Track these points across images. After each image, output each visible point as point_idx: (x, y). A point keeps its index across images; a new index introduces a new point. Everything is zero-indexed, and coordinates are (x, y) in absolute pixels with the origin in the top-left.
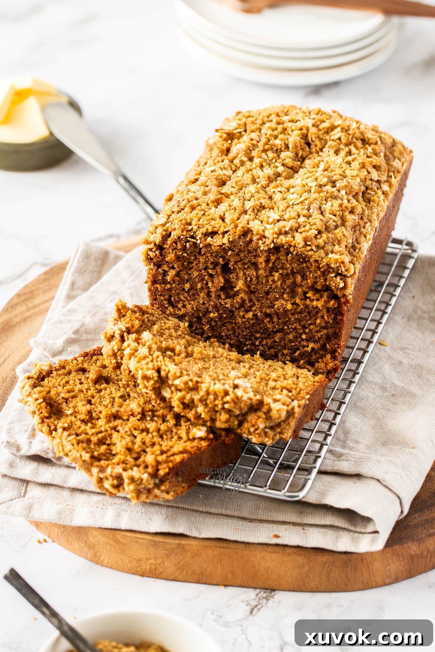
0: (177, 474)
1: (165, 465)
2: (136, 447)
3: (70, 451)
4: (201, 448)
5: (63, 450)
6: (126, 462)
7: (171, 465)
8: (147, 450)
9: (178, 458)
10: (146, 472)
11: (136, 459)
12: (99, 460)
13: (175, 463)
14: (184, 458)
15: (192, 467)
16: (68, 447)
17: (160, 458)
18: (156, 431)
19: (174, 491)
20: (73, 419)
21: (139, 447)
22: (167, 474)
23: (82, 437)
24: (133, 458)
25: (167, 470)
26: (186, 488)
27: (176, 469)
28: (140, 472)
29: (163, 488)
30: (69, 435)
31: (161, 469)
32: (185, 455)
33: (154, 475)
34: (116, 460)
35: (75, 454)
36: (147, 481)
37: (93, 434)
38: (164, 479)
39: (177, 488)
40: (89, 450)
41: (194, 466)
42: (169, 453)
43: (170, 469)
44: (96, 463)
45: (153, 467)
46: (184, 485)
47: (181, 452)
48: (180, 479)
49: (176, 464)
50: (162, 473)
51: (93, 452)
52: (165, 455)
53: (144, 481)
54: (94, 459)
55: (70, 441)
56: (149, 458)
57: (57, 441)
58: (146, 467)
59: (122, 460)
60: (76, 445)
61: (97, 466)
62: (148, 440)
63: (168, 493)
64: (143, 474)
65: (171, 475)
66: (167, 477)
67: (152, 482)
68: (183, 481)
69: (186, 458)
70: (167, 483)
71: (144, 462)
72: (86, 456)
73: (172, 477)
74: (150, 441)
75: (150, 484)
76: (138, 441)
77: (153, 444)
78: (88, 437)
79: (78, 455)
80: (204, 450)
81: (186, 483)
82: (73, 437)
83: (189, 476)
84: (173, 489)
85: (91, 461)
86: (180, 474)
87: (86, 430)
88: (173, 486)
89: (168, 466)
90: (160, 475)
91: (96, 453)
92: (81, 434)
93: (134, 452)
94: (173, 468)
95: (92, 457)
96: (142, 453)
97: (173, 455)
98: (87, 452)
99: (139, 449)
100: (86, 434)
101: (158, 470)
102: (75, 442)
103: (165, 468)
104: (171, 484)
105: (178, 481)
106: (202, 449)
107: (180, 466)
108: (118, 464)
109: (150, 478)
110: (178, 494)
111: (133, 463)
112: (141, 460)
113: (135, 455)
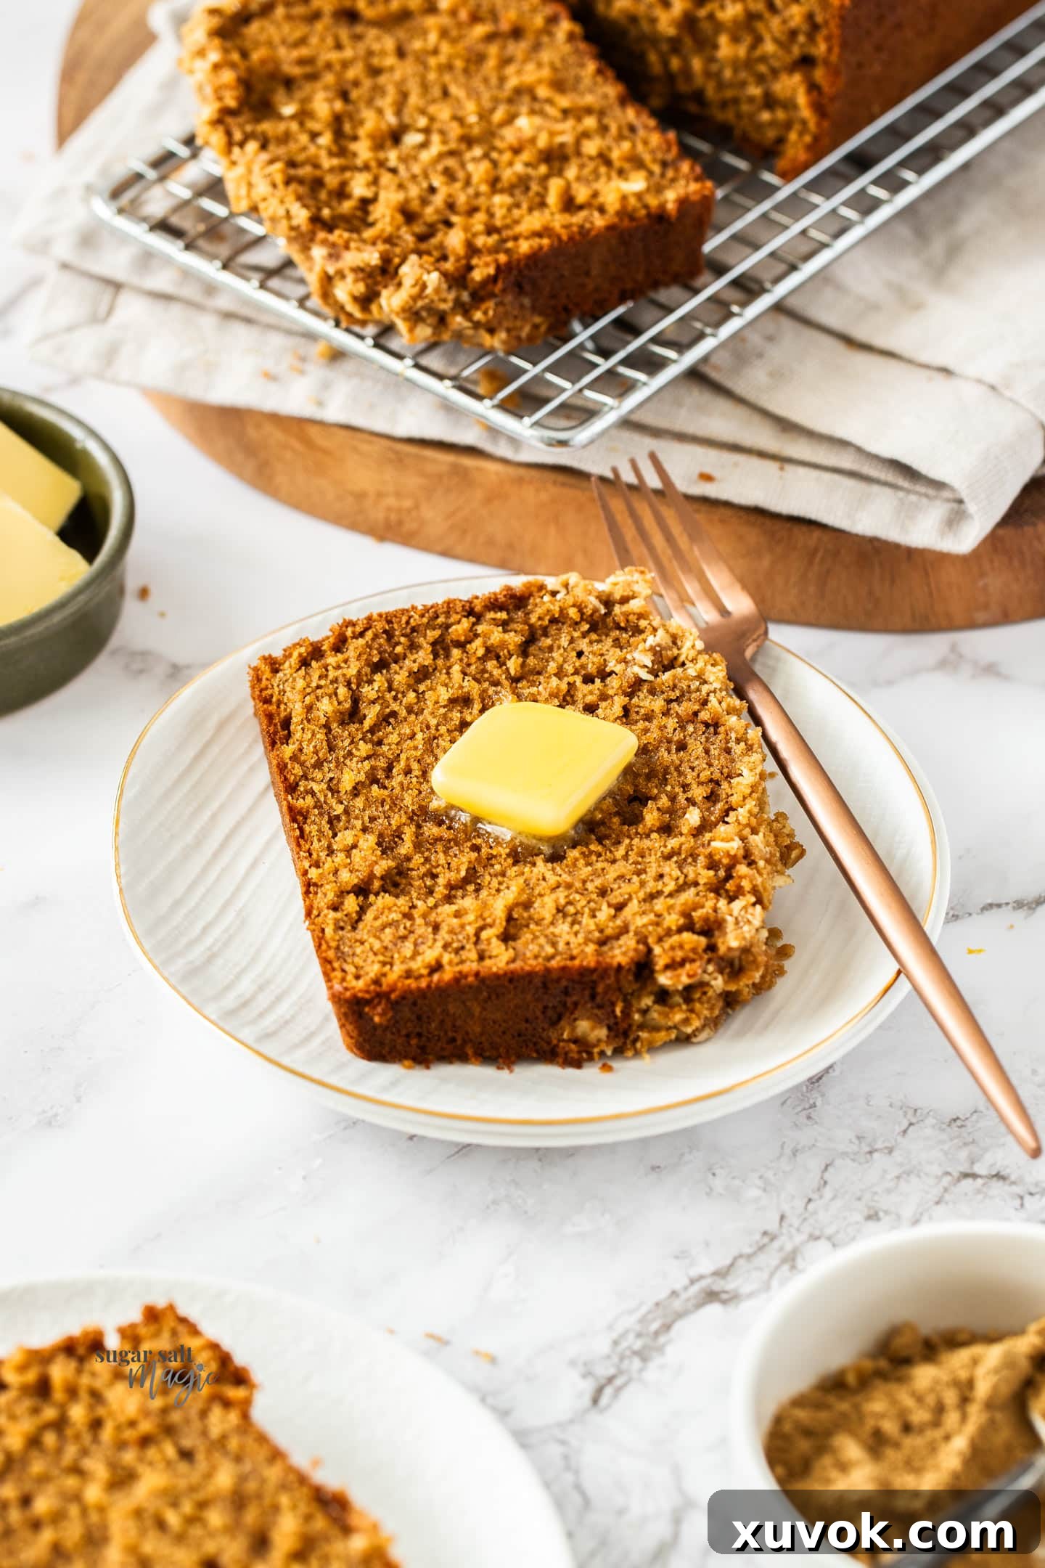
0: (519, 288)
1: (488, 259)
2: (429, 211)
3: (264, 199)
4: (589, 231)
5: (249, 195)
6: (395, 241)
7: (502, 258)
8: (455, 219)
9: (525, 247)
10: (437, 269)
11: (422, 238)
12: (330, 228)
13: (515, 256)
14: (541, 248)
15: (562, 276)
16: (262, 188)
17: (481, 241)
18: (487, 181)
19: (509, 331)
20: (294, 126)
21: (437, 211)
22: (493, 280)
23: (306, 171)
24: (414, 234)
25: (491, 270)
26: (543, 328)
27: (515, 272)
28: (421, 266)
29: (478, 315)
30: (272, 162)
31: (477, 266)
32: (545, 242)
33: (458, 279)
34: (368, 234)
35: (272, 207)
36: (437, 291)
37: (332, 170)
38: (482, 293)
39: (518, 323)
40: (311, 202)
41: (566, 273)
42: (505, 234)
43: (498, 268)
44: (322, 235)
45: (458, 260)
46: (537, 320)
47: (538, 234)
48: (527, 301)
49: (519, 261)
50: (477, 276)
51: (319, 209)
52: (495, 237)
53: (429, 291)
54: (319, 225)
55: (269, 175)
56: (454, 240)
57: (240, 170)
58: (444, 258)
59: (386, 235)
60: (281, 186)
61: (324, 242)
62: (462, 199)
63: (491, 331)
64: (429, 272)
65: (500, 285)
66: (490, 287)
67: (451, 296)
68: (534, 309)
69: (546, 248)
70: (490, 304)
71: (441, 246)
72: (301, 215)
73: (504, 291)
74: (468, 203)
75: (444, 300)
76: (438, 200)
77: (472, 211)
78: (318, 173)
79: (281, 212)
80: (597, 236)
81: (541, 314)
82: (278, 166)
83: (553, 296)
84: (506, 324)
85: (310, 227)
86: (528, 288)
87: (317, 157)
88: (506, 314)
89: (496, 261)
90: (473, 280)
91: (326, 212)
92: (302, 164)
93: (421, 221)
94: (509, 265)
95: (316, 220)
96: (441, 226)
97: (516, 238)
98: (305, 206)
99: (435, 218)
100: (316, 166)
101: (470, 268)
102: (279, 179)
103: (487, 265)
104: (501, 309)
105: (522, 306)
106: (593, 233)
107: (527, 265)
108: (374, 244)
109: (444, 286)
110: (519, 338)
111: (411, 245)
112: (434, 241)
113: (419, 228)
